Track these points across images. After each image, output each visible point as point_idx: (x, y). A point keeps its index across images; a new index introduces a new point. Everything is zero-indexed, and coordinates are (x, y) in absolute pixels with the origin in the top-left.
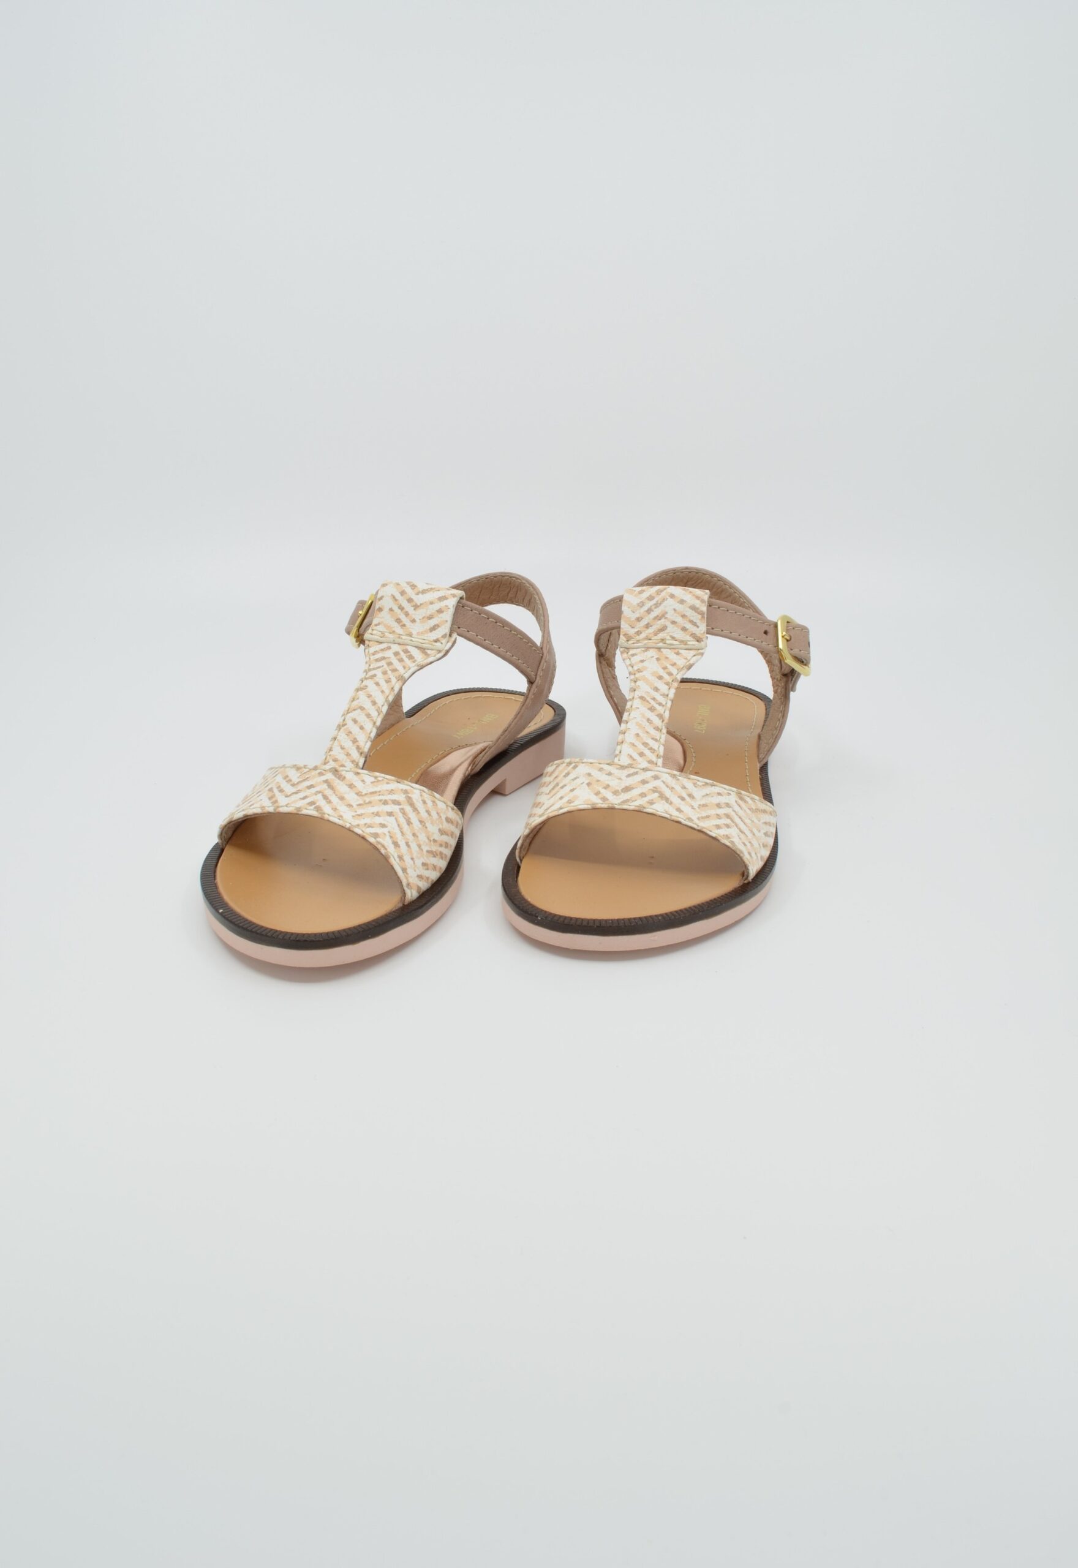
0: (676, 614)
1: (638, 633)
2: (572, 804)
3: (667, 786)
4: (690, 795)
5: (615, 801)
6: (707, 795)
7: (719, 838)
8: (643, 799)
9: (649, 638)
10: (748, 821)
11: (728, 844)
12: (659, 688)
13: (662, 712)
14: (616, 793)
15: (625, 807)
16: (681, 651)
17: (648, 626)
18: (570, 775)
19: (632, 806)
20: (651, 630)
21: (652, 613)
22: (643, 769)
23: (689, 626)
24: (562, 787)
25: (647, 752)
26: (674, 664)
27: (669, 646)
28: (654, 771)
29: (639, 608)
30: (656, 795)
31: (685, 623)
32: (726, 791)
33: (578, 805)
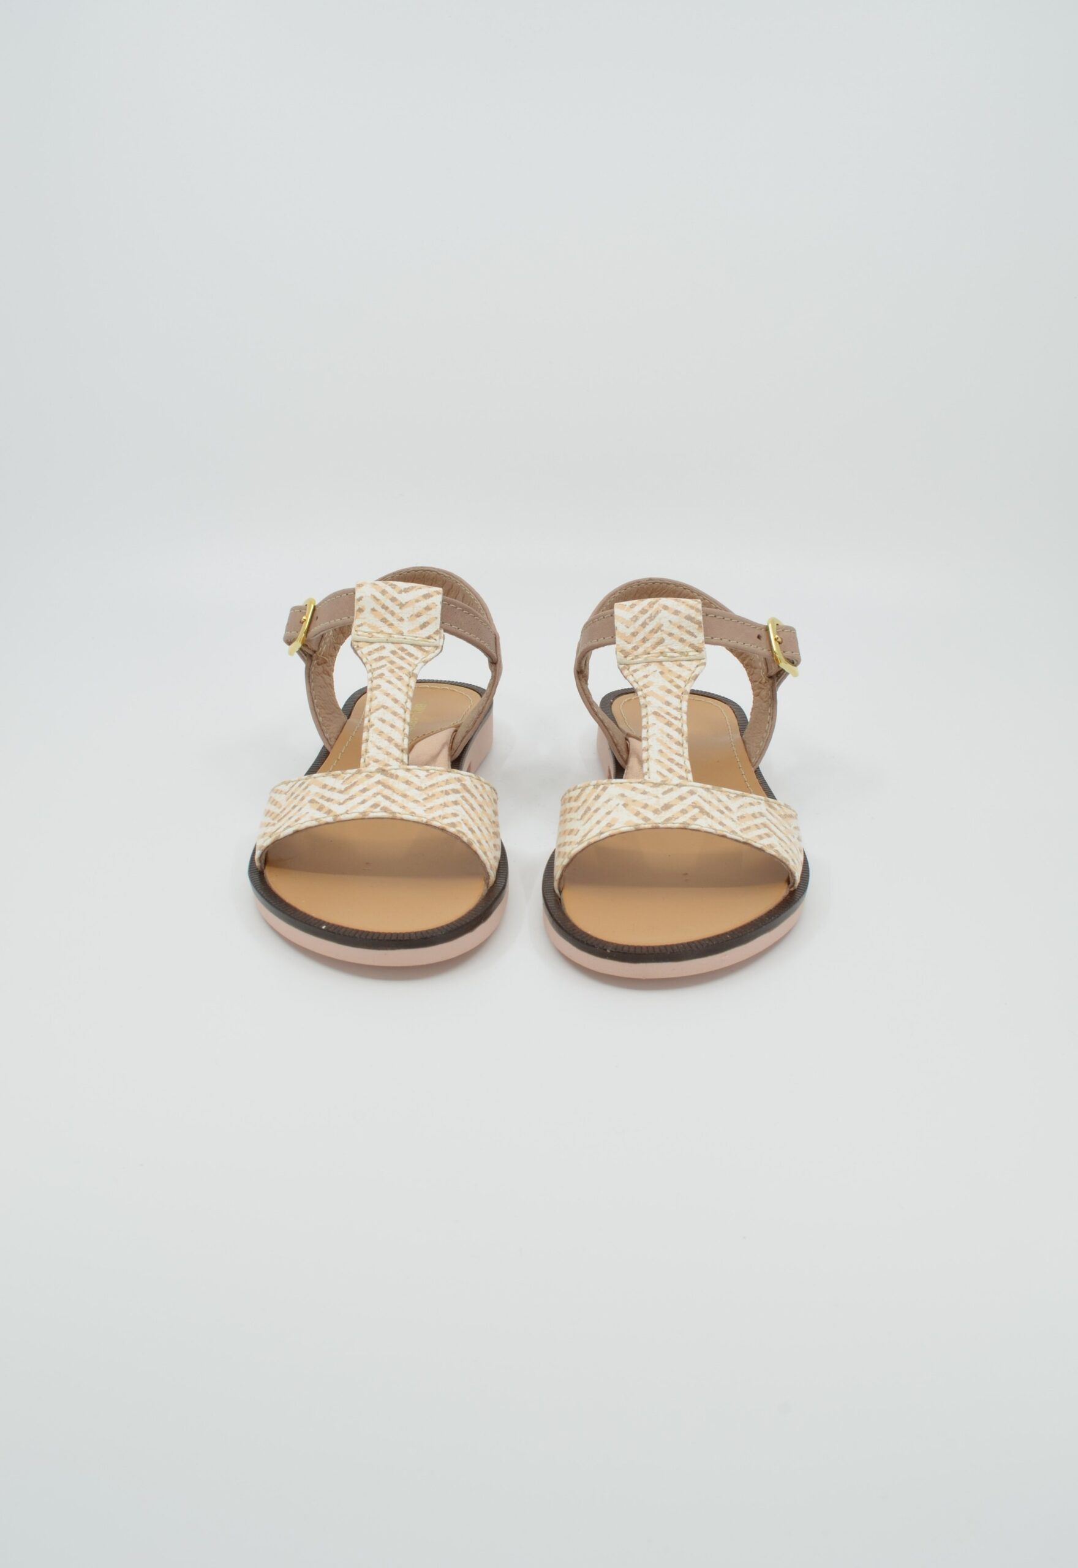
0: (672, 626)
1: (635, 648)
2: (612, 828)
3: (705, 801)
4: (727, 808)
5: (658, 820)
6: (741, 806)
7: (765, 848)
8: (686, 815)
9: (647, 652)
10: (782, 828)
11: (773, 853)
12: (671, 702)
13: (680, 727)
14: (656, 811)
15: (669, 825)
16: (683, 663)
17: (644, 640)
18: (601, 798)
19: (676, 824)
20: (648, 644)
21: (647, 626)
22: (677, 785)
23: (686, 637)
24: (596, 811)
25: (675, 768)
26: (679, 677)
27: (670, 659)
28: (689, 786)
29: (632, 622)
30: (696, 811)
31: (682, 634)
32: (756, 801)
33: (620, 828)
